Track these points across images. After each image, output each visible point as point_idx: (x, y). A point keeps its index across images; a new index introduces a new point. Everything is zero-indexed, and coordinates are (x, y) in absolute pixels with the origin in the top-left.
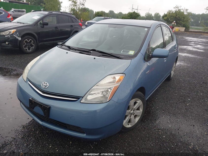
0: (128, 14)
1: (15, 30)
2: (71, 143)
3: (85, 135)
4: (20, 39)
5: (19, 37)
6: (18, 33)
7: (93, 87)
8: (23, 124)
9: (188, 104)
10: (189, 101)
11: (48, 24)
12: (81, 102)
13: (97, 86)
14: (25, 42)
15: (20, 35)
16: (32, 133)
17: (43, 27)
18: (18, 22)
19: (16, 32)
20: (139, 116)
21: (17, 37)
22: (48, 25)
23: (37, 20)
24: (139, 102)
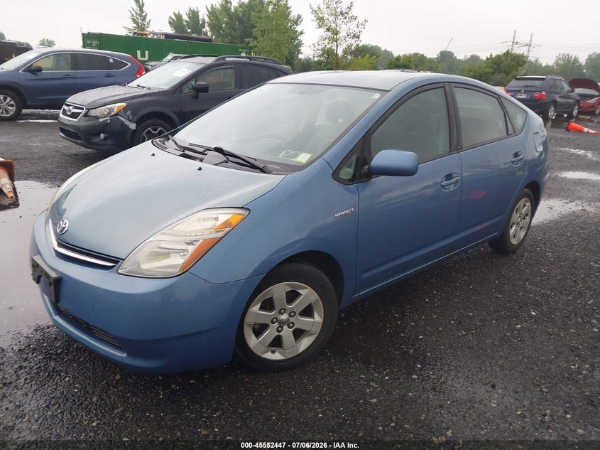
0: (487, 59)
1: (123, 104)
2: (118, 377)
3: (125, 355)
4: (133, 126)
5: (131, 121)
6: (129, 113)
7: (154, 236)
8: (40, 324)
9: (519, 326)
10: (532, 317)
11: (208, 88)
12: (120, 271)
13: (163, 234)
14: (146, 133)
15: (133, 117)
16: (45, 344)
17: (196, 97)
18: (139, 86)
19: (125, 109)
20: (314, 334)
21: (127, 123)
22: (207, 92)
23: (181, 80)
24: (307, 294)
